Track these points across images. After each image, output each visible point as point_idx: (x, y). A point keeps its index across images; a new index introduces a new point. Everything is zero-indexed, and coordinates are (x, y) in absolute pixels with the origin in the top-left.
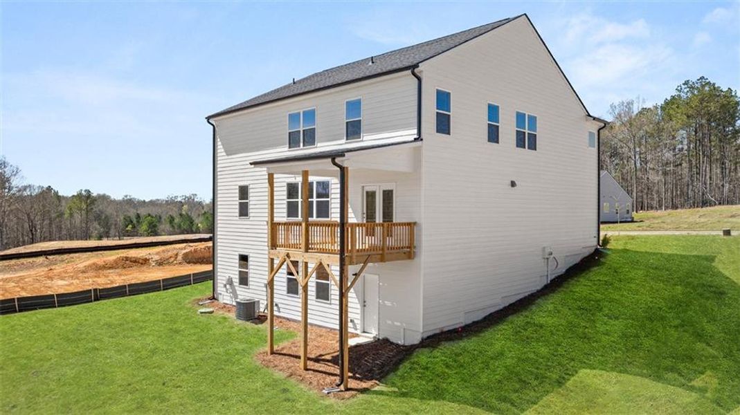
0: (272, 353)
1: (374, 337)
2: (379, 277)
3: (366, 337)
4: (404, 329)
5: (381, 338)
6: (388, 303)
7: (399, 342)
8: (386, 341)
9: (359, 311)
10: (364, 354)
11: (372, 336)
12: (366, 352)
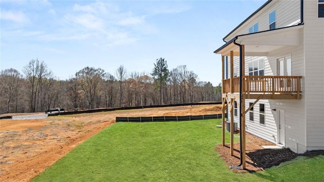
0: (224, 145)
1: (283, 147)
2: (285, 111)
3: (279, 146)
4: (297, 143)
5: (286, 148)
6: (290, 127)
7: (295, 152)
8: (289, 150)
9: (276, 131)
10: (267, 153)
11: (282, 146)
12: (269, 153)
